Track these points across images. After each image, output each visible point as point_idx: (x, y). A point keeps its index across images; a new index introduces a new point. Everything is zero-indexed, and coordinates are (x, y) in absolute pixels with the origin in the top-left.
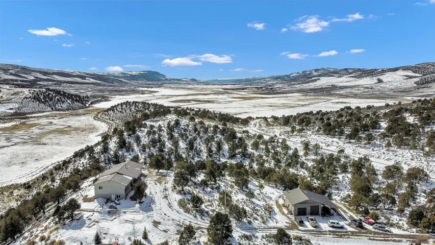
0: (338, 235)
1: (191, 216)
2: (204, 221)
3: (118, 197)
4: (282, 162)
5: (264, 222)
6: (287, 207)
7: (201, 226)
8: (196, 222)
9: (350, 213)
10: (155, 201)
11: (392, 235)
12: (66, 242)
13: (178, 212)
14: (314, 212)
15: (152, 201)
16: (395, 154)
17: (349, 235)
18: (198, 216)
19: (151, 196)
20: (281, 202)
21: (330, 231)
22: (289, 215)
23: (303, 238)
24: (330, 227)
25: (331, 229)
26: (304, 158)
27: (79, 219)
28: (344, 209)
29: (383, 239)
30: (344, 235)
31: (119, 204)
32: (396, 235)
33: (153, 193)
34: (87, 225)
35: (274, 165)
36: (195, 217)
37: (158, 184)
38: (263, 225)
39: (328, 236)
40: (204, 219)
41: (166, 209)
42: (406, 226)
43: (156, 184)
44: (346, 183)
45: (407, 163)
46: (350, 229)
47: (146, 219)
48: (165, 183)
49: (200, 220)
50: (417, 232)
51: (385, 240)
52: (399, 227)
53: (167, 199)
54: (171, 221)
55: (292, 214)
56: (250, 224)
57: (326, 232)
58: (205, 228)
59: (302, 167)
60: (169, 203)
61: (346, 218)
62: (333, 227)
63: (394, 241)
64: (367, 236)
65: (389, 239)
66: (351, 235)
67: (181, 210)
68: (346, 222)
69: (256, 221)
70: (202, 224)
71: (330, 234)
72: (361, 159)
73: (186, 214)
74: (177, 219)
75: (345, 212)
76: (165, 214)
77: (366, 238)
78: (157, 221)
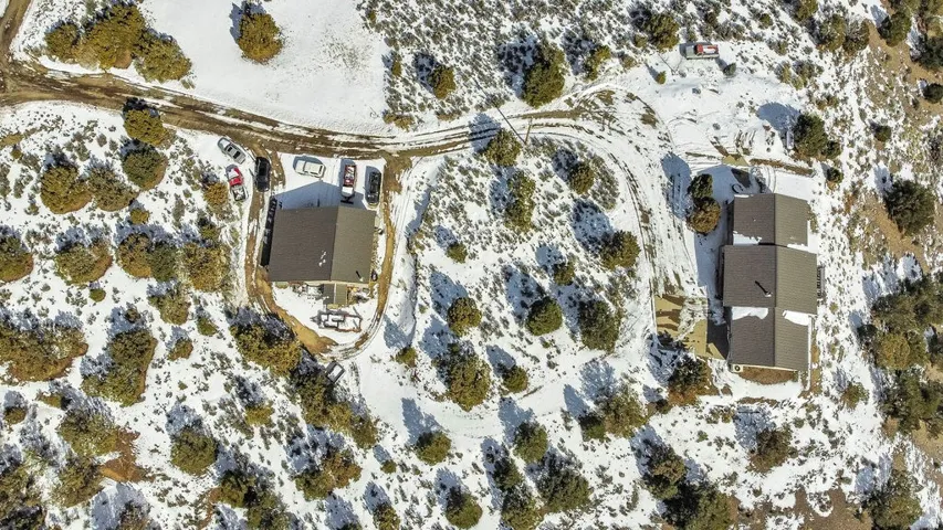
2: (566, 138)
9: (245, 230)
11: (228, 133)
13: (616, 162)
15: (670, 197)
19: (678, 221)
29: (252, 124)
33: (674, 232)
36: (582, 147)
37: (673, 281)
40: (567, 142)
41: (638, 165)
43: (677, 276)
47: (670, 130)
49: (574, 142)
50: (175, 137)
52: (188, 164)
60: (635, 192)
61: (264, 213)
65: (241, 122)
67: (609, 164)
68: (278, 189)
70: (567, 131)
76: (638, 149)
77: (281, 129)
78: (650, 126)
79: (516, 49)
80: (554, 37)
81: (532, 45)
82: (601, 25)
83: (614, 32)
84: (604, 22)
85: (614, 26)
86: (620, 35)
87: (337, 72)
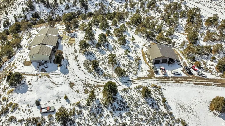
0: (176, 81)
1: (92, 76)
2: (100, 79)
3: (46, 62)
4: (145, 4)
5: (135, 75)
6: (149, 57)
7: (99, 84)
8: (95, 80)
9: (185, 60)
10: (70, 63)
11: (206, 79)
12: (19, 104)
13: (84, 72)
15: (68, 64)
16: (215, 3)
17: (182, 80)
18: (96, 75)
19: (66, 58)
20: (145, 50)
21: (172, 77)
22: (149, 63)
23: (157, 86)
24: (173, 74)
25: (173, 76)
26: (159, 2)
27: (24, 83)
28: (181, 55)
29: (201, 83)
30: (180, 80)
31: (47, 67)
32: (208, 79)
33: (68, 55)
34: (29, 89)
35: (140, 6)
36: (95, 76)
37: (70, 46)
38: (135, 77)
39: (171, 82)
40: (100, 78)
41: (77, 71)
42: (215, 71)
43: (69, 47)
44: (183, 26)
45: (222, 11)
46: (184, 75)
47: (65, 81)
48: (74, 45)
49: (98, 78)
50: (220, 77)
51: (202, 84)
52: (211, 72)
53: (77, 61)
54: (80, 81)
55: (151, 62)
56: (127, 77)
57: (170, 78)
58: (102, 86)
59: (157, 10)
60: (78, 64)
61: (182, 64)
63: (207, 85)
64: (192, 81)
65: (205, 83)
66: (184, 81)
67: (86, 71)
68: (182, 68)
69: (131, 74)
70: (99, 81)
71: (172, 80)
72: (194, 9)
73: (89, 74)
74: (84, 79)
75: (181, 59)
76: (77, 76)
77: (192, 82)
78: (72, 82)
79: (122, 109)
80: (108, 115)
81: (116, 111)
82: (88, 121)
83: (83, 118)
84: (87, 122)
85: (83, 121)
86: (81, 116)
87: (185, 102)
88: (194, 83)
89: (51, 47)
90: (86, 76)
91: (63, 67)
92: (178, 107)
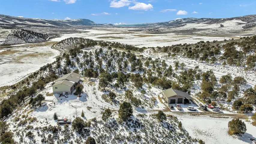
0: (193, 114)
1: (109, 104)
2: (116, 107)
3: (67, 93)
4: (163, 74)
5: (151, 107)
6: (164, 99)
7: (115, 110)
8: (112, 107)
9: (200, 103)
10: (88, 95)
11: (223, 114)
12: (37, 118)
13: (101, 101)
14: (180, 101)
16: (228, 69)
17: (199, 114)
18: (113, 104)
19: (86, 93)
20: (161, 96)
21: (188, 112)
22: (166, 104)
23: (173, 116)
24: (189, 110)
25: (189, 111)
26: (175, 71)
27: (44, 106)
28: (197, 100)
29: (218, 116)
30: (196, 114)
31: (68, 97)
32: (225, 114)
33: (87, 91)
34: (49, 109)
35: (158, 75)
36: (112, 104)
38: (150, 109)
39: (187, 115)
40: (116, 106)
41: (95, 100)
42: (231, 110)
43: (89, 86)
44: (199, 86)
45: (235, 74)
46: (199, 111)
47: (83, 105)
48: (94, 85)
49: (114, 106)
50: (238, 113)
52: (228, 110)
53: (95, 94)
54: (97, 107)
55: (167, 103)
56: (143, 108)
57: (186, 112)
58: (117, 111)
59: (174, 76)
60: (97, 97)
61: (198, 105)
62: (190, 110)
63: (224, 118)
64: (209, 115)
65: (221, 116)
66: (200, 115)
67: (104, 101)
68: (198, 107)
69: (147, 107)
72: (208, 72)
73: (107, 103)
74: (101, 105)
75: (197, 102)
76: (94, 103)
78: (89, 106)
79: (137, 127)
80: (123, 129)
81: (131, 128)
82: (103, 131)
83: (98, 129)
84: (102, 132)
85: (98, 131)
86: (96, 128)
88: (211, 117)
89: (74, 83)
90: (103, 104)
91: (82, 97)
92: (195, 131)
